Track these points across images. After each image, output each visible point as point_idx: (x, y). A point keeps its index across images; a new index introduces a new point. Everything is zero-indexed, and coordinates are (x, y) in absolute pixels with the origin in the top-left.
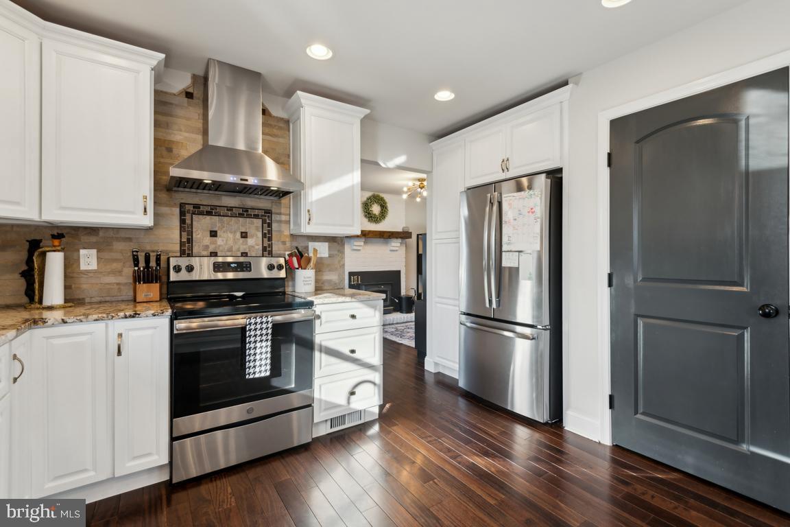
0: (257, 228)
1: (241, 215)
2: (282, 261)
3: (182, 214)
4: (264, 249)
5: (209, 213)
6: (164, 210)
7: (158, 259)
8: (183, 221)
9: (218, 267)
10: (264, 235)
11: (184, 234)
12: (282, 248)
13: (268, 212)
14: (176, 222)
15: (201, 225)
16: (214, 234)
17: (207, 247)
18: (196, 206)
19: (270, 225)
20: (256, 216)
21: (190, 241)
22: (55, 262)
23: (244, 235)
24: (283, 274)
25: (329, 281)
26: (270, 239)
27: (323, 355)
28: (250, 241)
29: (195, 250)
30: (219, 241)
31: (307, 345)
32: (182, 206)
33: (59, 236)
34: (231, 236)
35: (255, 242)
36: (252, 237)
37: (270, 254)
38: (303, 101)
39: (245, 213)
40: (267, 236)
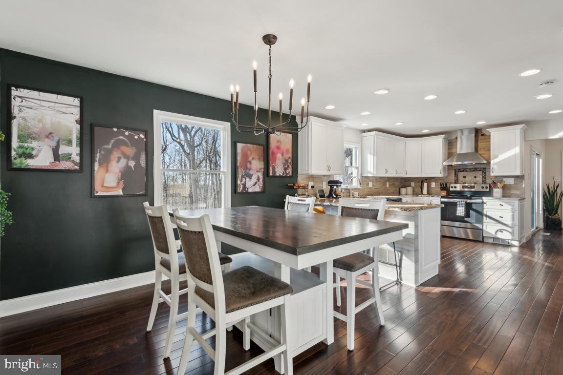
0: (480, 175)
1: (474, 171)
2: (488, 186)
3: (455, 172)
4: (483, 181)
5: (463, 171)
6: (450, 171)
7: (446, 184)
8: (455, 174)
9: (464, 187)
10: (483, 177)
11: (456, 178)
12: (489, 181)
13: (485, 169)
14: (453, 174)
15: (461, 175)
16: (465, 177)
17: (462, 181)
18: (459, 169)
19: (485, 173)
20: (480, 171)
21: (457, 179)
22: (425, 185)
23: (475, 177)
24: (488, 190)
25: (515, 194)
26: (485, 178)
27: (487, 218)
28: (477, 179)
29: (459, 182)
30: (467, 179)
31: (480, 213)
32: (455, 170)
33: (426, 180)
34: (470, 177)
35: (479, 179)
36: (478, 177)
37: (486, 183)
38: (490, 131)
39: (475, 170)
40: (484, 177)
